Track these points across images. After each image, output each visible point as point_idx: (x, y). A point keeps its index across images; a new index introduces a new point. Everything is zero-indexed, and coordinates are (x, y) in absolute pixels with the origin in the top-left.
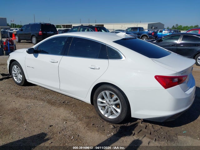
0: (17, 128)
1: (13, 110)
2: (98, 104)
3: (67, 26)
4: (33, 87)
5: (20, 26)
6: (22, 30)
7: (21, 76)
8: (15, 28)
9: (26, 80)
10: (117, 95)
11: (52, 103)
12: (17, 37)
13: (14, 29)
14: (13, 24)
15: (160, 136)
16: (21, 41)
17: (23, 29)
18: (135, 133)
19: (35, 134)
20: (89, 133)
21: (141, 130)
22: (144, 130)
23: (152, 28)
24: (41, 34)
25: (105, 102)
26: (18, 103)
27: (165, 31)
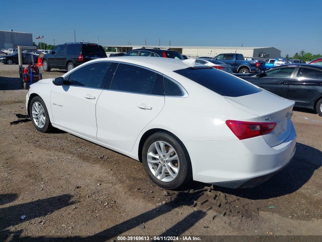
0: (31, 187)
1: (28, 163)
2: (149, 160)
3: (124, 49)
4: (60, 135)
5: (52, 48)
6: (53, 53)
7: (44, 118)
8: (45, 50)
9: (50, 124)
10: (174, 147)
11: (84, 158)
12: (45, 64)
13: (43, 51)
14: (43, 44)
15: (232, 210)
16: (52, 69)
17: (55, 51)
18: (196, 204)
19: (54, 195)
20: (131, 200)
21: (207, 201)
22: (211, 200)
23: (260, 56)
24: (81, 59)
25: (157, 157)
26: (36, 155)
27: (278, 60)
